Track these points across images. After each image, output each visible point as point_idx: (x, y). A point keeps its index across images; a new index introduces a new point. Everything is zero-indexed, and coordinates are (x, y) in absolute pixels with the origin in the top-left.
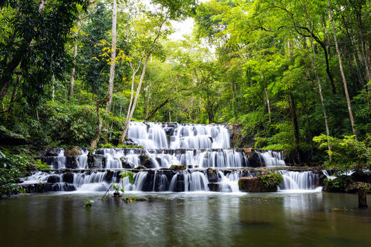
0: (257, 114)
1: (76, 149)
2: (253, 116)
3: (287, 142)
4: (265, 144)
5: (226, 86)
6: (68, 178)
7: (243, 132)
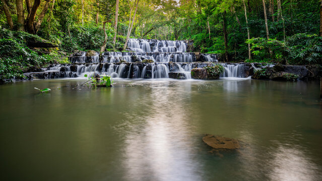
0: (202, 34)
1: (92, 52)
2: (200, 35)
3: (221, 49)
4: (206, 51)
5: (185, 20)
6: (73, 69)
7: (194, 45)
